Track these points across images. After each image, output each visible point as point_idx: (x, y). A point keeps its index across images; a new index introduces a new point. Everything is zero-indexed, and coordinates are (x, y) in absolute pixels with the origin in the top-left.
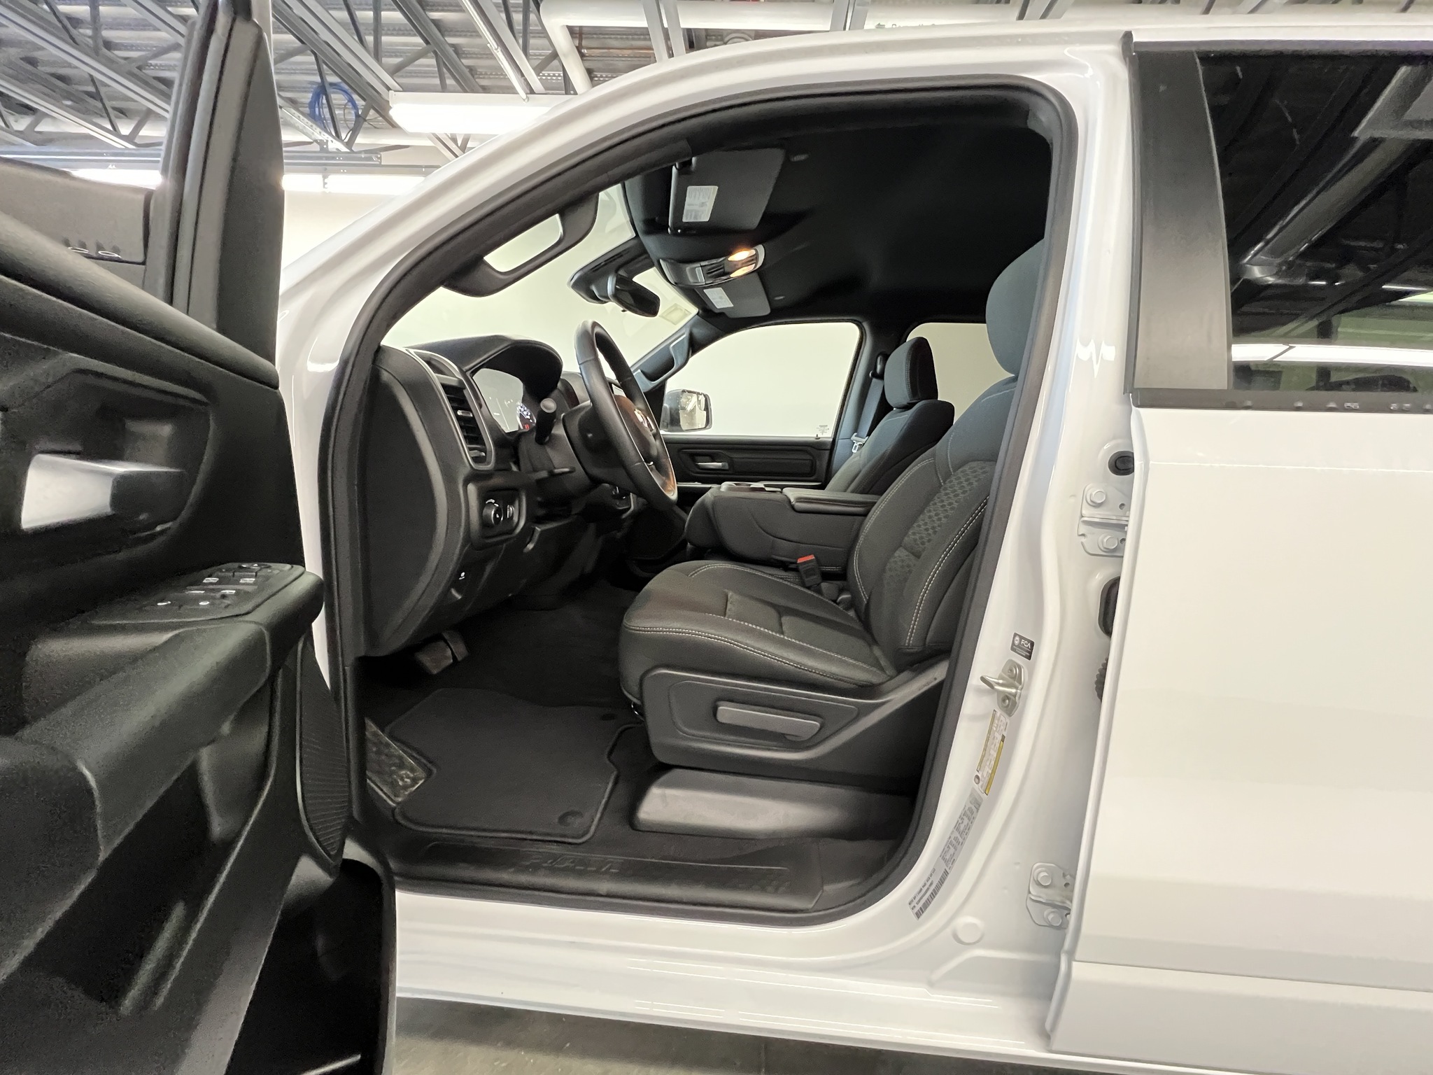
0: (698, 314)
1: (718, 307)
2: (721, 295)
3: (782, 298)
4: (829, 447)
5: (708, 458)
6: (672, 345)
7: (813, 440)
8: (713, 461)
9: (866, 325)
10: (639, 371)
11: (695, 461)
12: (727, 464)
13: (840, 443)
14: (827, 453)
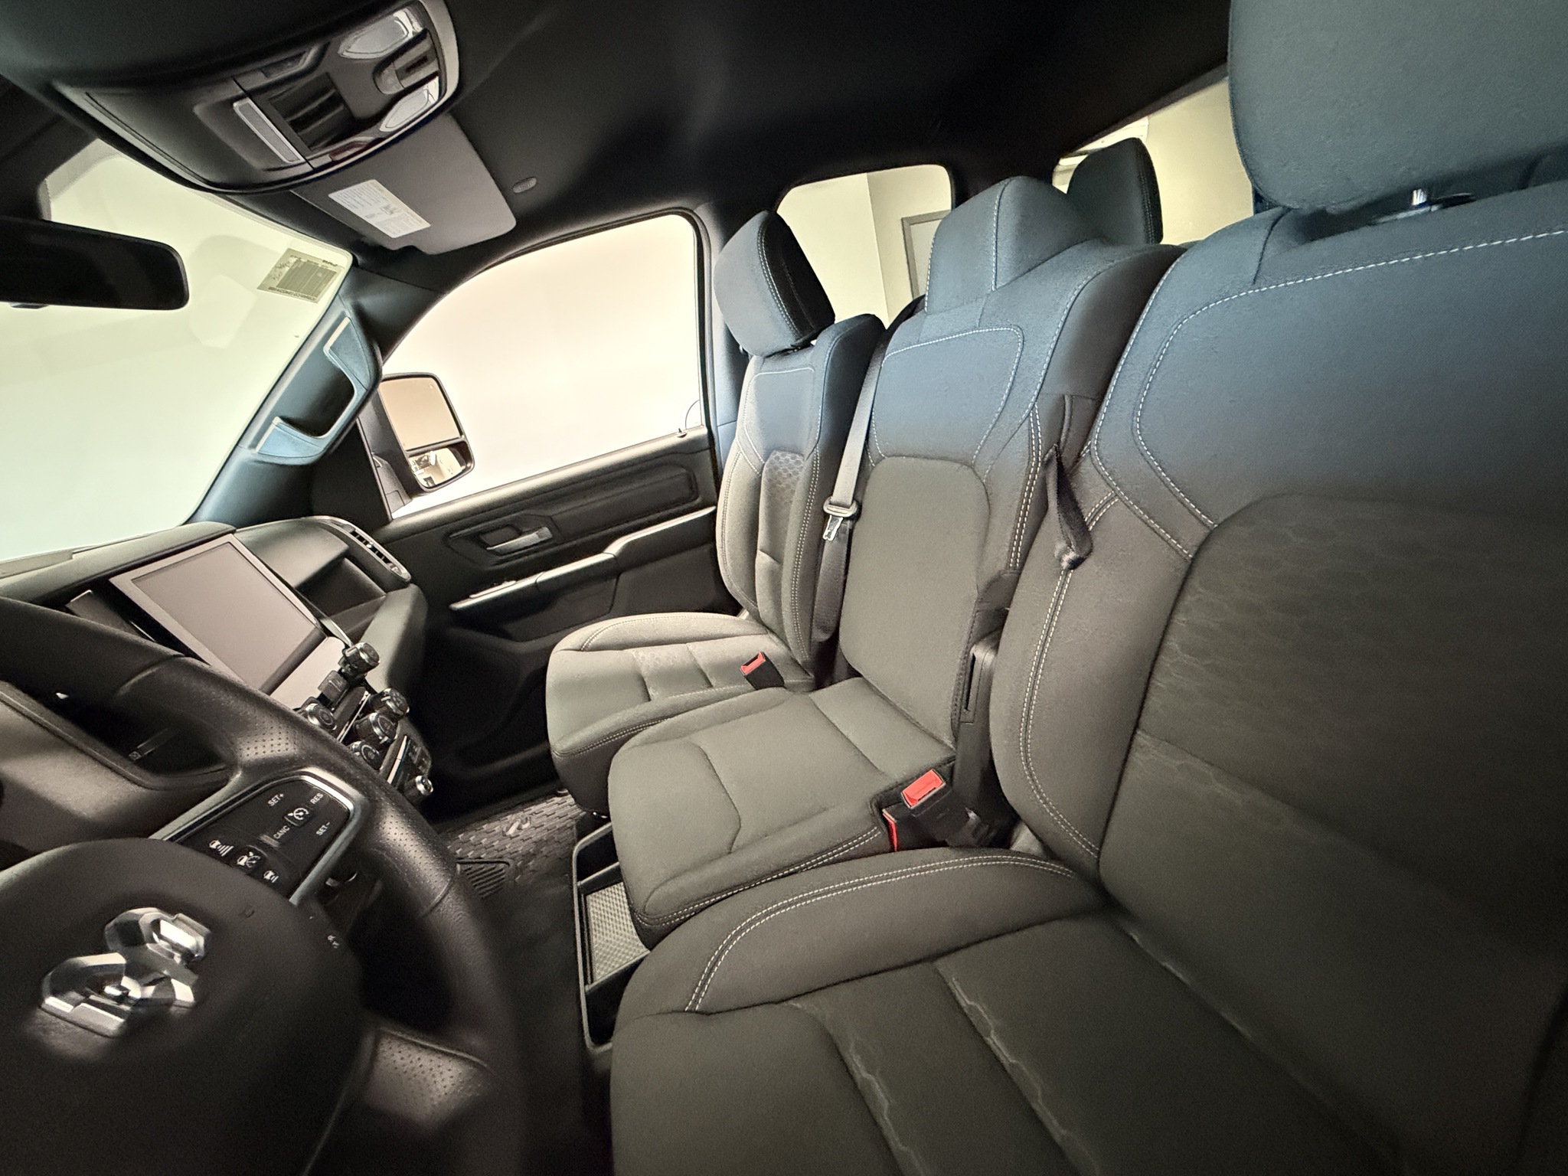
0: (355, 263)
1: (393, 236)
2: (386, 204)
3: (533, 183)
4: (707, 444)
5: (508, 531)
6: (327, 349)
7: (675, 440)
8: (520, 534)
9: (703, 213)
10: (277, 420)
11: (485, 545)
12: (546, 530)
13: (721, 433)
14: (708, 451)
